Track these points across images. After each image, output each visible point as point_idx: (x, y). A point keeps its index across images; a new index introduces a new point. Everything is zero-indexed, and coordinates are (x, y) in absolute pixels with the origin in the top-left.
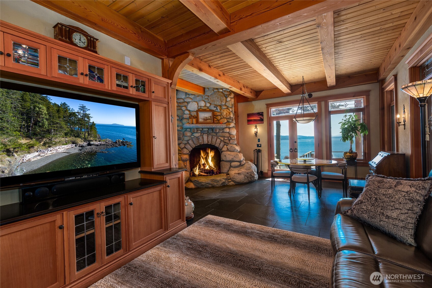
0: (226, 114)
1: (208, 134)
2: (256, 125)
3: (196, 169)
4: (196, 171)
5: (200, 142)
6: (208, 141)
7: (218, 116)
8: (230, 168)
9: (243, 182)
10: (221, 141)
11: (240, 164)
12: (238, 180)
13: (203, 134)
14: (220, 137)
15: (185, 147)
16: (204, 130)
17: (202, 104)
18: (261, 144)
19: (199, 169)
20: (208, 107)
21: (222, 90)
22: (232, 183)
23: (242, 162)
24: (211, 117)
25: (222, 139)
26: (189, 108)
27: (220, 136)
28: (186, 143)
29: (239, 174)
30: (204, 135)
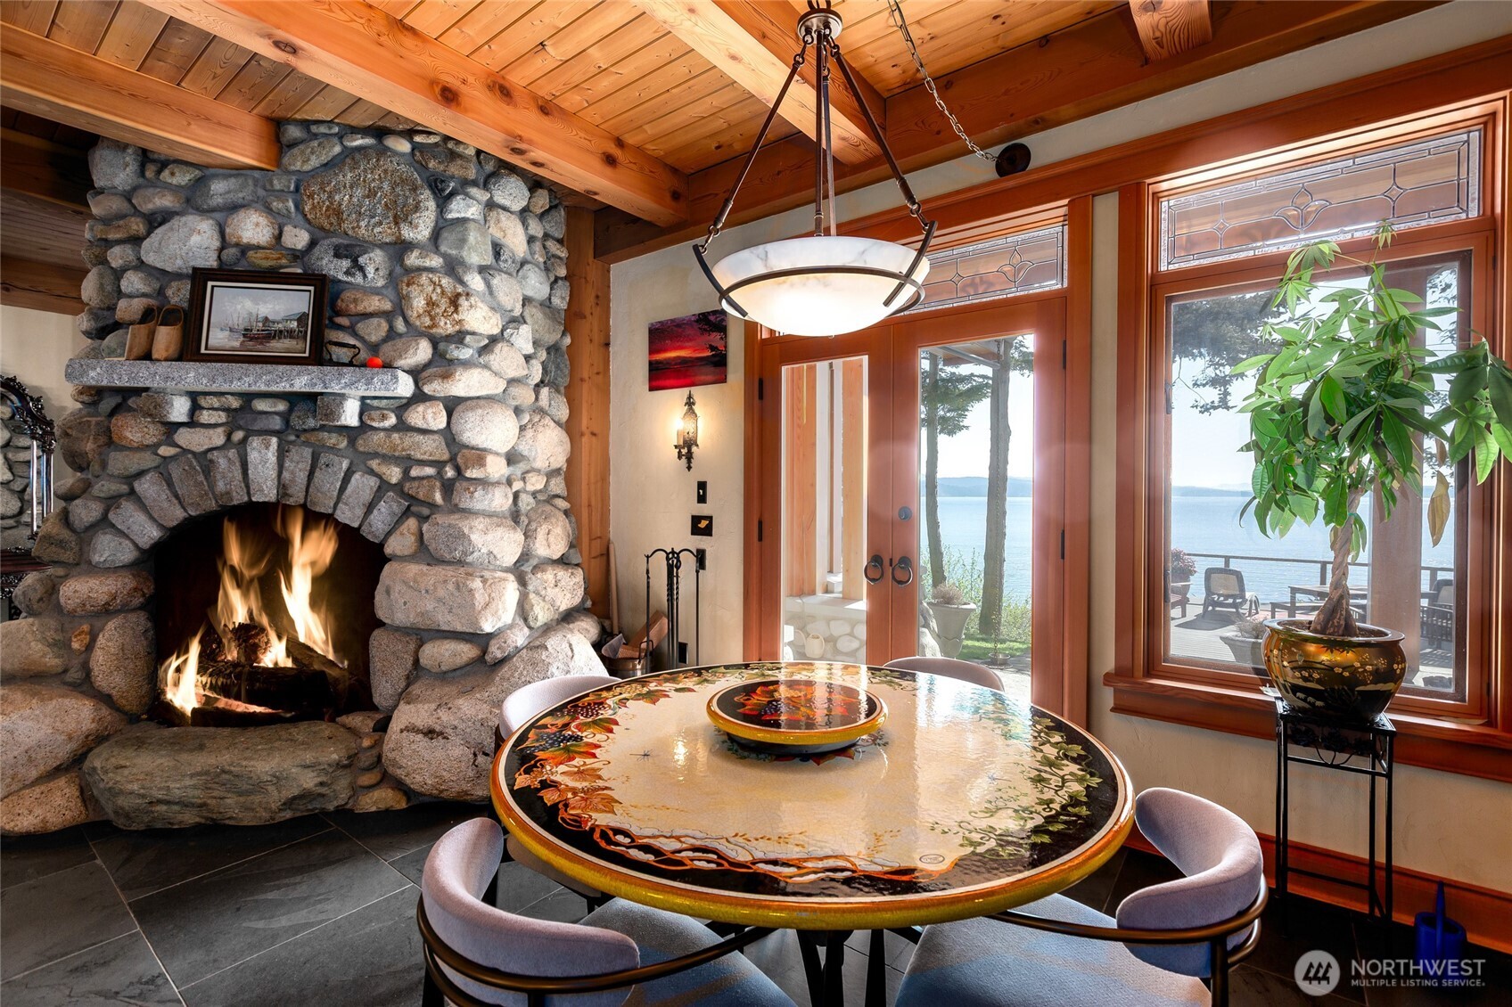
0: (431, 304)
1: (287, 435)
2: (690, 397)
3: (178, 670)
4: (176, 684)
5: (220, 486)
6: (282, 487)
7: (367, 316)
8: (410, 681)
9: (466, 793)
10: (384, 486)
11: (481, 659)
12: (419, 778)
13: (250, 433)
14: (374, 464)
15: (104, 523)
16: (261, 405)
17: (253, 228)
18: (710, 518)
19: (202, 670)
20: (296, 256)
21: (411, 140)
22: (379, 799)
23: (493, 642)
24: (302, 319)
25: (394, 474)
26: (150, 258)
27: (376, 455)
28: (120, 496)
29: (430, 733)
30: (255, 442)
